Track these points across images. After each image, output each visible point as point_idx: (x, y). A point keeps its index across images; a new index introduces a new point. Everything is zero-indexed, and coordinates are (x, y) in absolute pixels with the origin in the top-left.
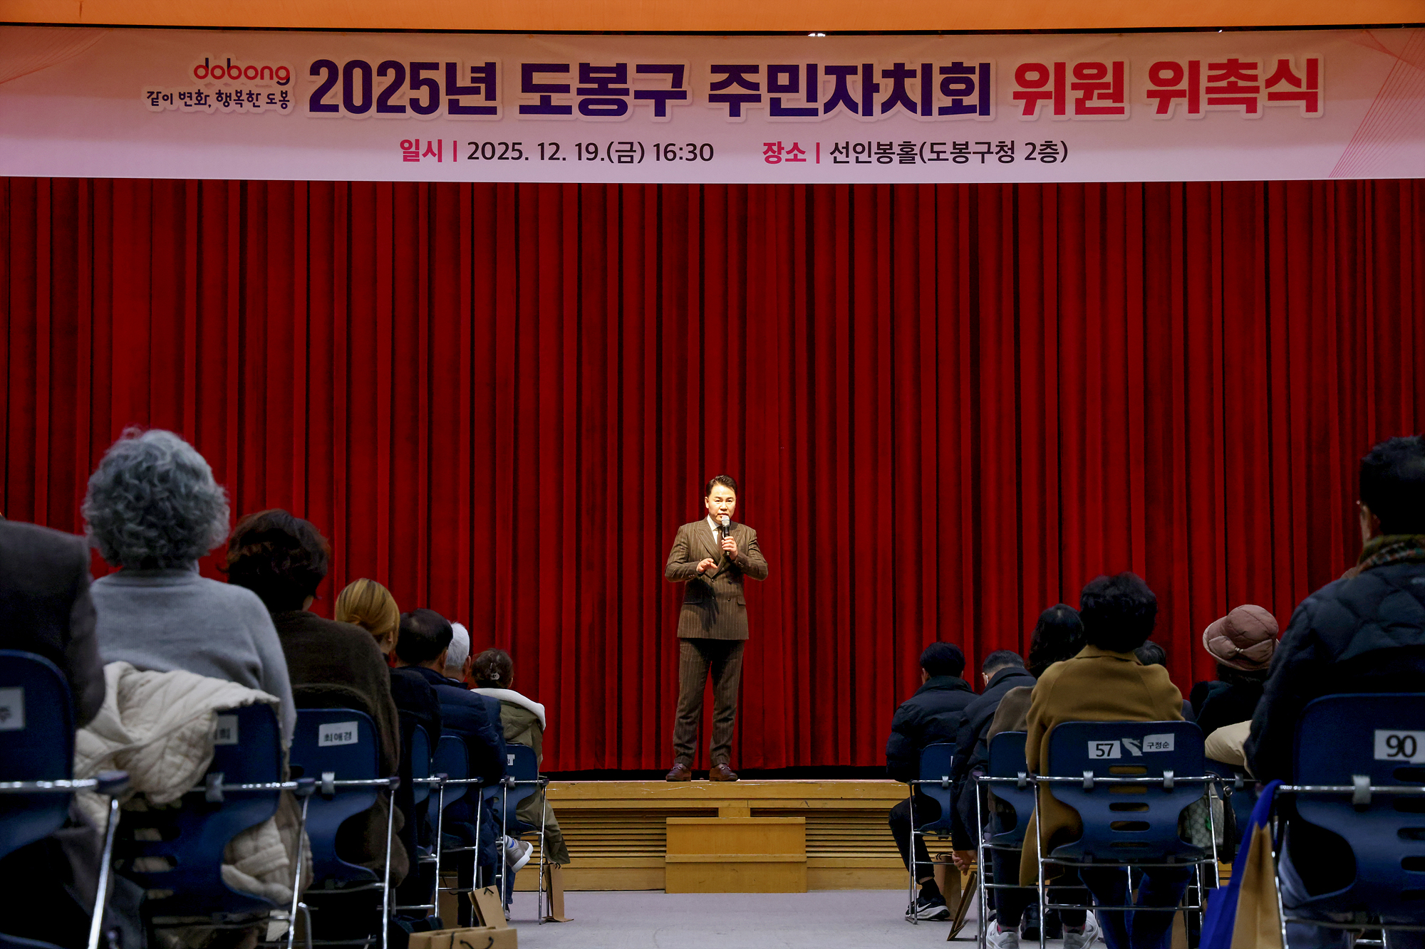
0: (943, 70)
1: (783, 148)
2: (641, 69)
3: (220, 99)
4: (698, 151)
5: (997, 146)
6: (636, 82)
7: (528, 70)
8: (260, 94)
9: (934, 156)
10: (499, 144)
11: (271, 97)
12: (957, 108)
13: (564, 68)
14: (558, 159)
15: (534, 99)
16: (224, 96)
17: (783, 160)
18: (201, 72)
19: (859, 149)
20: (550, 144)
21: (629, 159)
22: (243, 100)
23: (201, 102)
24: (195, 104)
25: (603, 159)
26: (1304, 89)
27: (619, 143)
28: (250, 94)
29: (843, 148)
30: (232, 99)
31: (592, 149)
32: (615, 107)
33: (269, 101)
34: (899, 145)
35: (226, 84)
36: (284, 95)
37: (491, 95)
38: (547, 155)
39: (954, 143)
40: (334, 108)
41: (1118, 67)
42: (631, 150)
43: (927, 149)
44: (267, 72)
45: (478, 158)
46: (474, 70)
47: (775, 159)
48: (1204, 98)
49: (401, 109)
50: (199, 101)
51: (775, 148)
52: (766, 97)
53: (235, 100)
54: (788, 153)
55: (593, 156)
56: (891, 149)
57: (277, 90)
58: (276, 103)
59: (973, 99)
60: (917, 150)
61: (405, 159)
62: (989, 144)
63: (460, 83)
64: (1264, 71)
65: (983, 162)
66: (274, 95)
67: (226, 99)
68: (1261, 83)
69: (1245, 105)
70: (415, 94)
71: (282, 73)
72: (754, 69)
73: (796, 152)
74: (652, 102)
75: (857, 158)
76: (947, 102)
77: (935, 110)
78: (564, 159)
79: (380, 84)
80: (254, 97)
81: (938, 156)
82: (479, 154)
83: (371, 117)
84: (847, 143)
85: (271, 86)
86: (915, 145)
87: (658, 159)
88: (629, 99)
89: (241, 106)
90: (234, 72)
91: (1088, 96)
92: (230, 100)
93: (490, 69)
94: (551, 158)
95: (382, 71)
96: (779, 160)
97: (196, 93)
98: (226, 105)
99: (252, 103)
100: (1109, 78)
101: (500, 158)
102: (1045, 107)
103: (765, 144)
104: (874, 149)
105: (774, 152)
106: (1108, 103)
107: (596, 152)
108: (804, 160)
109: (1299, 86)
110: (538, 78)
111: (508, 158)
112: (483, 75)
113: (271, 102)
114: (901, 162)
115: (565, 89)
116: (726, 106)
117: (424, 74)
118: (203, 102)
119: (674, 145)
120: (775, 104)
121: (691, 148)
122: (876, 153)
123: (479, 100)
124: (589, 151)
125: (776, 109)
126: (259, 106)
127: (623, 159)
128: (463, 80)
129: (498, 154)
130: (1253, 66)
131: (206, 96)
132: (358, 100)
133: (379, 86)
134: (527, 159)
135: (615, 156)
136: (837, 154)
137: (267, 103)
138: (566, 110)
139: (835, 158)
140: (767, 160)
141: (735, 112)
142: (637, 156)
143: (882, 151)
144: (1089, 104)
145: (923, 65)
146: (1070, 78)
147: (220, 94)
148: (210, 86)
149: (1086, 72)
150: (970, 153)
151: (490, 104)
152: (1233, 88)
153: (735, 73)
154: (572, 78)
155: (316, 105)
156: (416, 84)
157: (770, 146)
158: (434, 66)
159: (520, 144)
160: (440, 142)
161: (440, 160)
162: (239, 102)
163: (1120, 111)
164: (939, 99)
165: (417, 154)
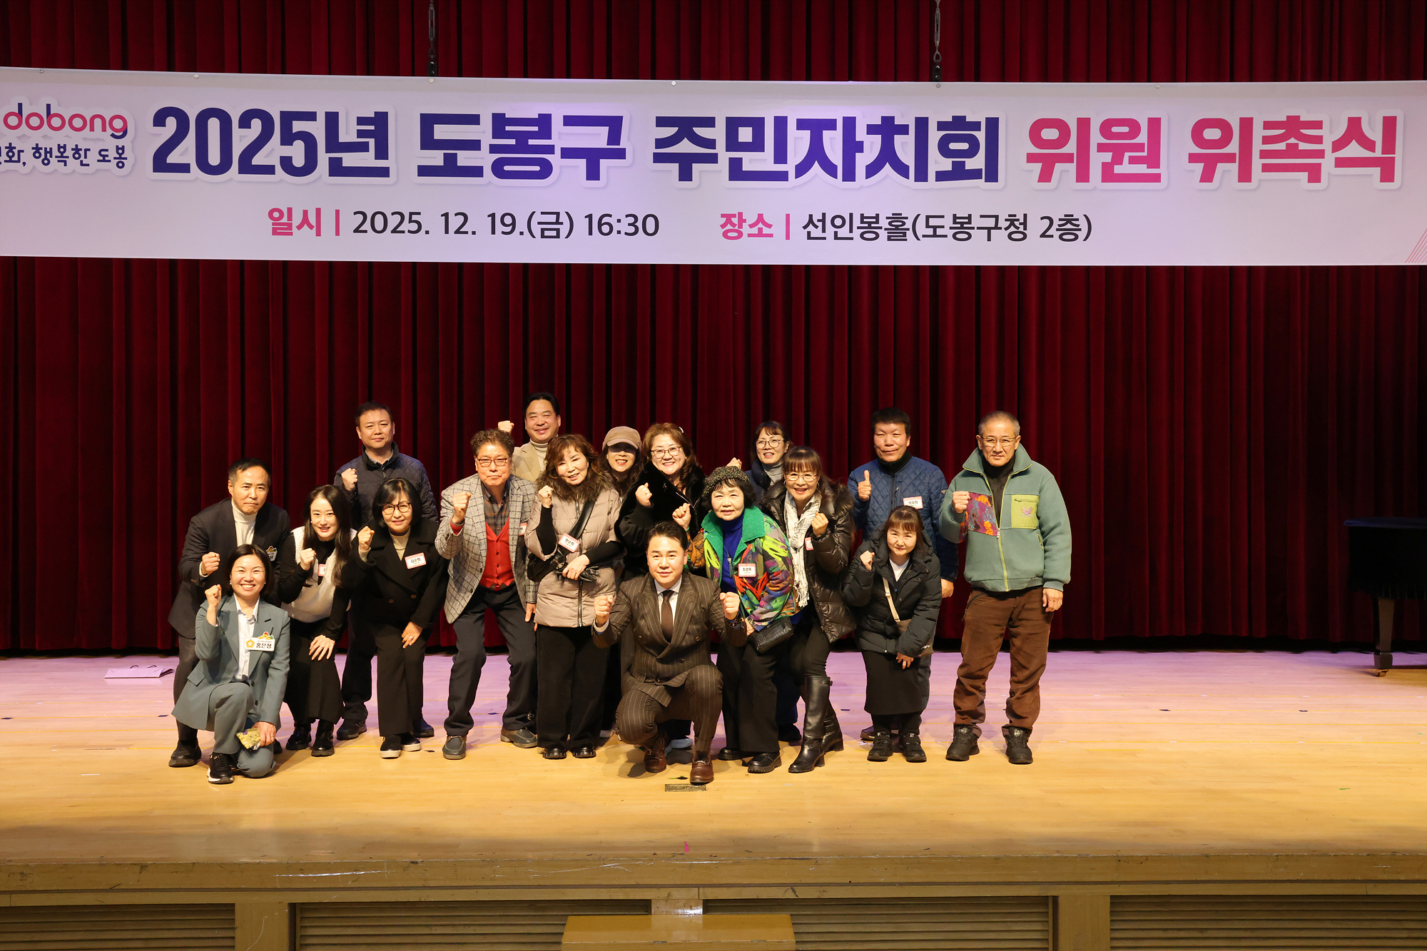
0: (941, 126)
1: (745, 221)
2: (570, 121)
3: (37, 155)
4: (639, 224)
5: (1006, 220)
6: (562, 136)
7: (428, 121)
8: (89, 150)
9: (930, 231)
10: (393, 214)
11: (103, 153)
12: (959, 173)
13: (474, 120)
14: (466, 233)
15: (436, 158)
16: (42, 152)
17: (745, 235)
18: (13, 121)
19: (838, 222)
20: (456, 215)
21: (554, 233)
22: (68, 157)
23: (13, 159)
24: (5, 161)
25: (522, 233)
26: (1378, 153)
27: (542, 213)
28: (77, 150)
29: (819, 221)
30: (54, 156)
31: (508, 220)
32: (537, 168)
33: (101, 158)
34: (887, 218)
35: (45, 137)
36: (120, 151)
37: (382, 153)
38: (452, 228)
39: (954, 215)
40: (184, 168)
41: (1155, 124)
42: (557, 222)
43: (921, 223)
44: (98, 122)
45: (366, 231)
46: (361, 121)
47: (736, 234)
48: (1257, 163)
49: (269, 170)
50: (10, 157)
51: (735, 220)
52: (724, 156)
53: (56, 157)
54: (751, 226)
55: (509, 229)
56: (877, 222)
57: (111, 144)
58: (109, 161)
59: (977, 162)
60: (909, 224)
61: (275, 232)
62: (997, 217)
63: (343, 138)
64: (1331, 132)
65: (989, 239)
66: (107, 150)
67: (46, 155)
68: (1327, 146)
69: (1307, 173)
70: (286, 151)
71: (118, 124)
72: (709, 122)
73: (760, 225)
74: (582, 163)
75: (836, 233)
76: (946, 164)
77: (931, 175)
78: (474, 233)
79: (242, 139)
80: (82, 153)
81: (935, 231)
82: (367, 226)
83: (231, 180)
84: (824, 215)
85: (103, 140)
86: (907, 218)
87: (590, 233)
88: (555, 159)
89: (65, 165)
90: (56, 122)
91: (1118, 160)
92: (51, 157)
93: (380, 120)
94: (458, 232)
95: (245, 121)
96: (740, 235)
97: (6, 148)
98: (46, 162)
99: (79, 160)
100: (1143, 138)
101: (394, 231)
102: (1065, 172)
103: (723, 216)
104: (857, 222)
105: (734, 225)
106: (1142, 169)
107: (514, 224)
108: (771, 236)
109: (1374, 151)
110: (441, 132)
111: (403, 232)
112: (372, 128)
113: (104, 159)
114: (889, 239)
115: (474, 145)
116: (675, 167)
117: (298, 126)
118: (15, 158)
119: (610, 216)
120: (735, 166)
121: (631, 220)
122: (859, 228)
123: (367, 159)
124: (505, 223)
125: (737, 172)
126: (88, 165)
127: (547, 233)
128: (347, 133)
129: (391, 226)
130: (1318, 125)
131: (20, 152)
132: (214, 158)
133: (241, 140)
134: (427, 232)
135: (536, 229)
136: (811, 228)
137: (99, 161)
138: (477, 172)
139: (809, 233)
140: (725, 235)
141: (685, 175)
142: (564, 229)
143: (867, 225)
144: (1118, 169)
145: (918, 120)
146: (1096, 138)
147: (37, 149)
148: (25, 139)
149: (1115, 129)
150: (973, 228)
151: (381, 163)
152: (1292, 151)
153: (686, 127)
154: (484, 132)
155: (161, 163)
156: (288, 139)
157: (728, 217)
158: (311, 116)
159: (419, 214)
160: (318, 211)
161: (318, 234)
162: (62, 159)
163: (1156, 178)
164: (936, 162)
165: (290, 226)
